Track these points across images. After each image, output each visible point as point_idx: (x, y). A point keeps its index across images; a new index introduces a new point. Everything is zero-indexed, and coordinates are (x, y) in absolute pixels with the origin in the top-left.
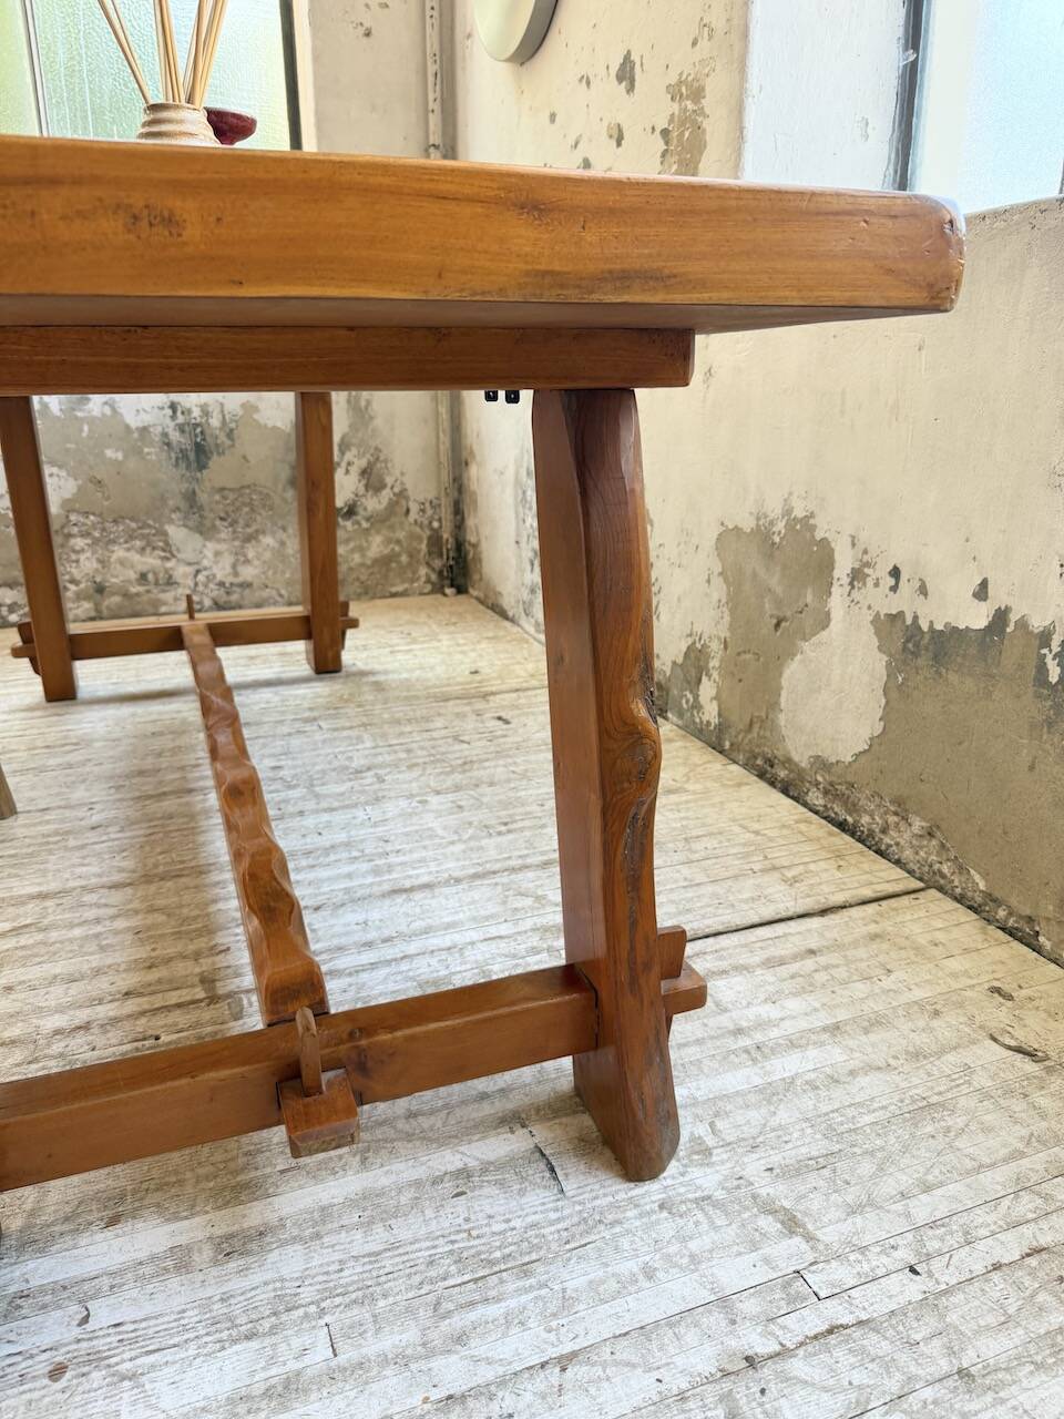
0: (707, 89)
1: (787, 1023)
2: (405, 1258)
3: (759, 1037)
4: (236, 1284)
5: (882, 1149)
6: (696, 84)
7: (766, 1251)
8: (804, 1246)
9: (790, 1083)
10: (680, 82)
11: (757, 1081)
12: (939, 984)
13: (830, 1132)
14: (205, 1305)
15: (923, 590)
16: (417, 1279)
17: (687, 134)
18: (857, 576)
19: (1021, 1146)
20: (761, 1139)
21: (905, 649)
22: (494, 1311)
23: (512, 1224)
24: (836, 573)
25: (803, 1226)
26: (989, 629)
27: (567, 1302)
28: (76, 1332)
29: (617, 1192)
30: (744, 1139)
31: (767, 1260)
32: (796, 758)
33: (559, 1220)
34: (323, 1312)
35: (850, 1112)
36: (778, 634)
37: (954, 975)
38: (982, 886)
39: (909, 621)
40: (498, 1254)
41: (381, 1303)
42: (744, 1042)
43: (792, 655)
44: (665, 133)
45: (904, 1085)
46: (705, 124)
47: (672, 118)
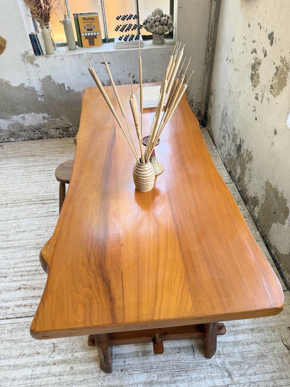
1: (244, 326)
2: (169, 364)
3: (237, 328)
4: (145, 361)
5: (251, 363)
6: (288, 65)
7: (224, 379)
8: (231, 380)
9: (239, 342)
10: (284, 59)
11: (234, 340)
12: (278, 322)
13: (243, 357)
14: (141, 364)
16: (170, 368)
17: (282, 76)
19: (276, 370)
20: (230, 355)
22: (181, 378)
23: (186, 361)
25: (232, 376)
27: (191, 380)
28: (124, 364)
29: (203, 359)
30: (227, 354)
31: (224, 381)
32: (271, 242)
33: (193, 363)
34: (157, 371)
35: (248, 353)
36: (274, 215)
37: (282, 321)
40: (183, 367)
41: (165, 371)
42: (234, 329)
43: (276, 222)
45: (260, 349)
46: (287, 79)
47: (280, 66)
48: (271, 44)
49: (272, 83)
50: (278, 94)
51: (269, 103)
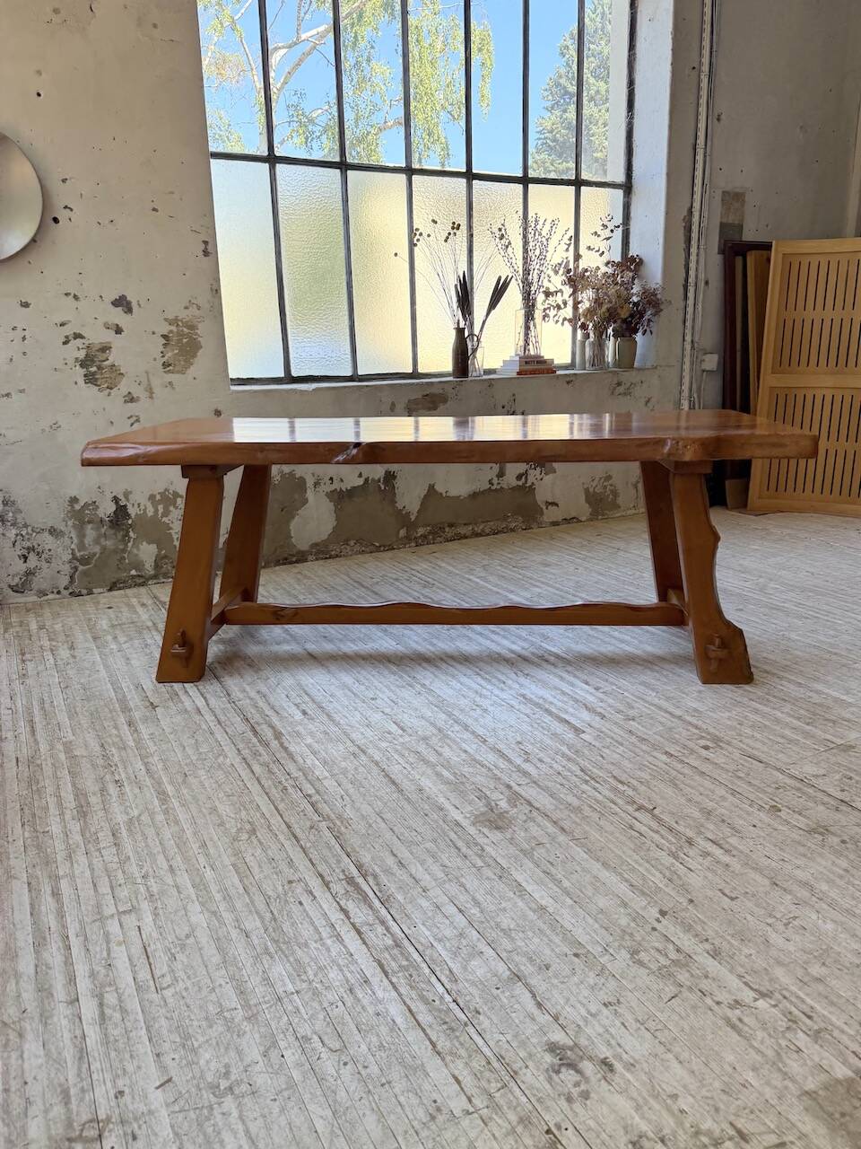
0: (200, 326)
6: (189, 323)
10: (176, 319)
15: (342, 480)
17: (185, 340)
18: (316, 484)
21: (339, 498)
24: (308, 485)
26: (364, 483)
32: (302, 549)
36: (283, 513)
38: (377, 544)
39: (338, 490)
43: (293, 518)
44: (164, 336)
46: (200, 339)
47: (171, 332)
48: (129, 310)
49: (165, 359)
50: (188, 364)
51: (173, 388)
